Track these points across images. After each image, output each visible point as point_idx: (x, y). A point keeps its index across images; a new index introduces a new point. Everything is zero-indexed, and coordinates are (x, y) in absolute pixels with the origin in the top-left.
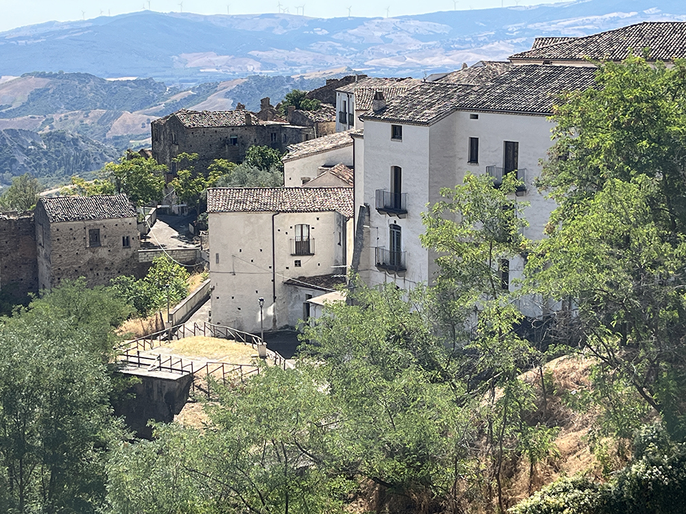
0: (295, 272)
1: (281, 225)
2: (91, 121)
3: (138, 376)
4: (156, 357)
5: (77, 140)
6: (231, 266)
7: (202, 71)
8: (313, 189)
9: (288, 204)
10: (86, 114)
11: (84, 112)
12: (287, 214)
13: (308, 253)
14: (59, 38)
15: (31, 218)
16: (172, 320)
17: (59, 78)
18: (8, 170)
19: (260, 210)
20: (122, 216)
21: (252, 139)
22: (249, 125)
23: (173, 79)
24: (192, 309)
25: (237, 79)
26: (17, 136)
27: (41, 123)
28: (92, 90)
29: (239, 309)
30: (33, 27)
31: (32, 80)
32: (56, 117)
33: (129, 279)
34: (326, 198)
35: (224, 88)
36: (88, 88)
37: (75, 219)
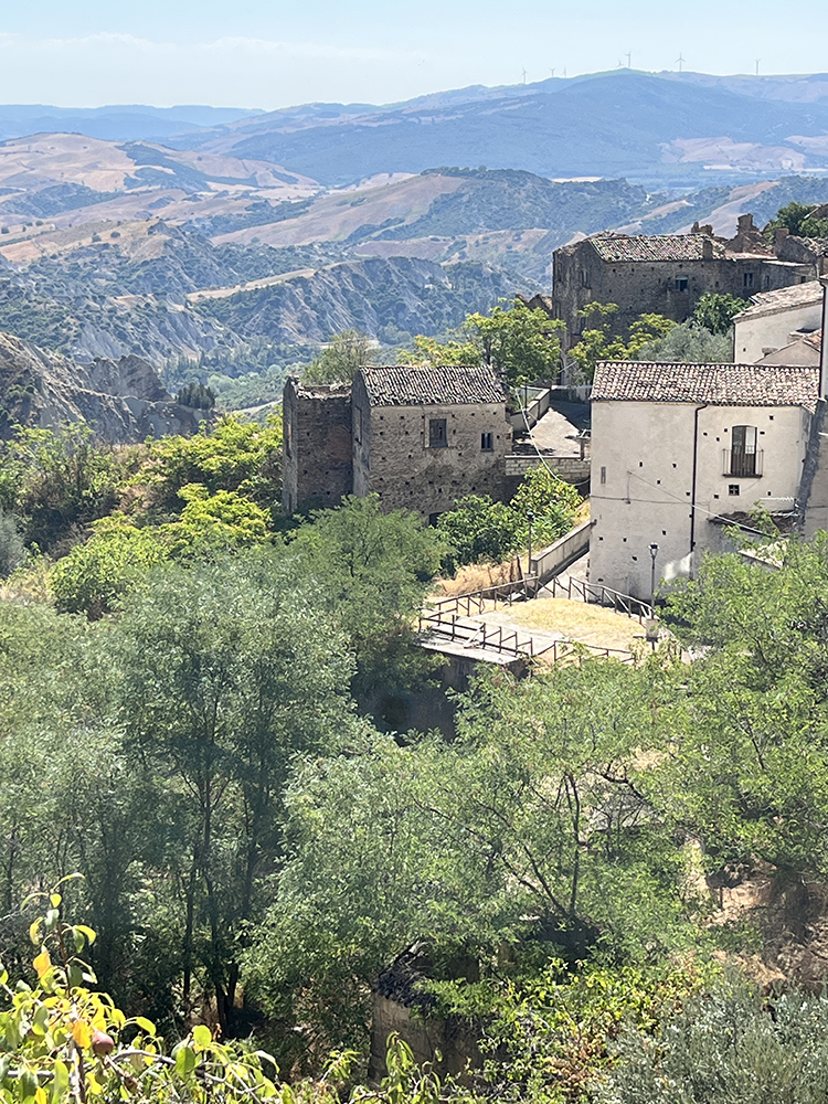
0: (730, 504)
1: (710, 426)
2: (525, 247)
3: (445, 654)
4: (478, 626)
5: (500, 276)
6: (625, 488)
7: (706, 167)
8: (770, 368)
9: (724, 392)
10: (516, 235)
11: (514, 233)
12: (720, 408)
13: (752, 474)
14: (484, 113)
15: (346, 398)
16: (536, 569)
17: (479, 178)
18: (392, 321)
19: (674, 400)
20: (483, 400)
21: (713, 283)
22: (708, 259)
23: (660, 181)
24: (573, 554)
25: (762, 182)
26: (408, 269)
27: (446, 248)
28: (528, 197)
29: (635, 559)
30: (444, 95)
31: (438, 179)
32: (470, 240)
33: (482, 500)
34: (790, 383)
35: (741, 197)
36: (523, 194)
37: (409, 403)
